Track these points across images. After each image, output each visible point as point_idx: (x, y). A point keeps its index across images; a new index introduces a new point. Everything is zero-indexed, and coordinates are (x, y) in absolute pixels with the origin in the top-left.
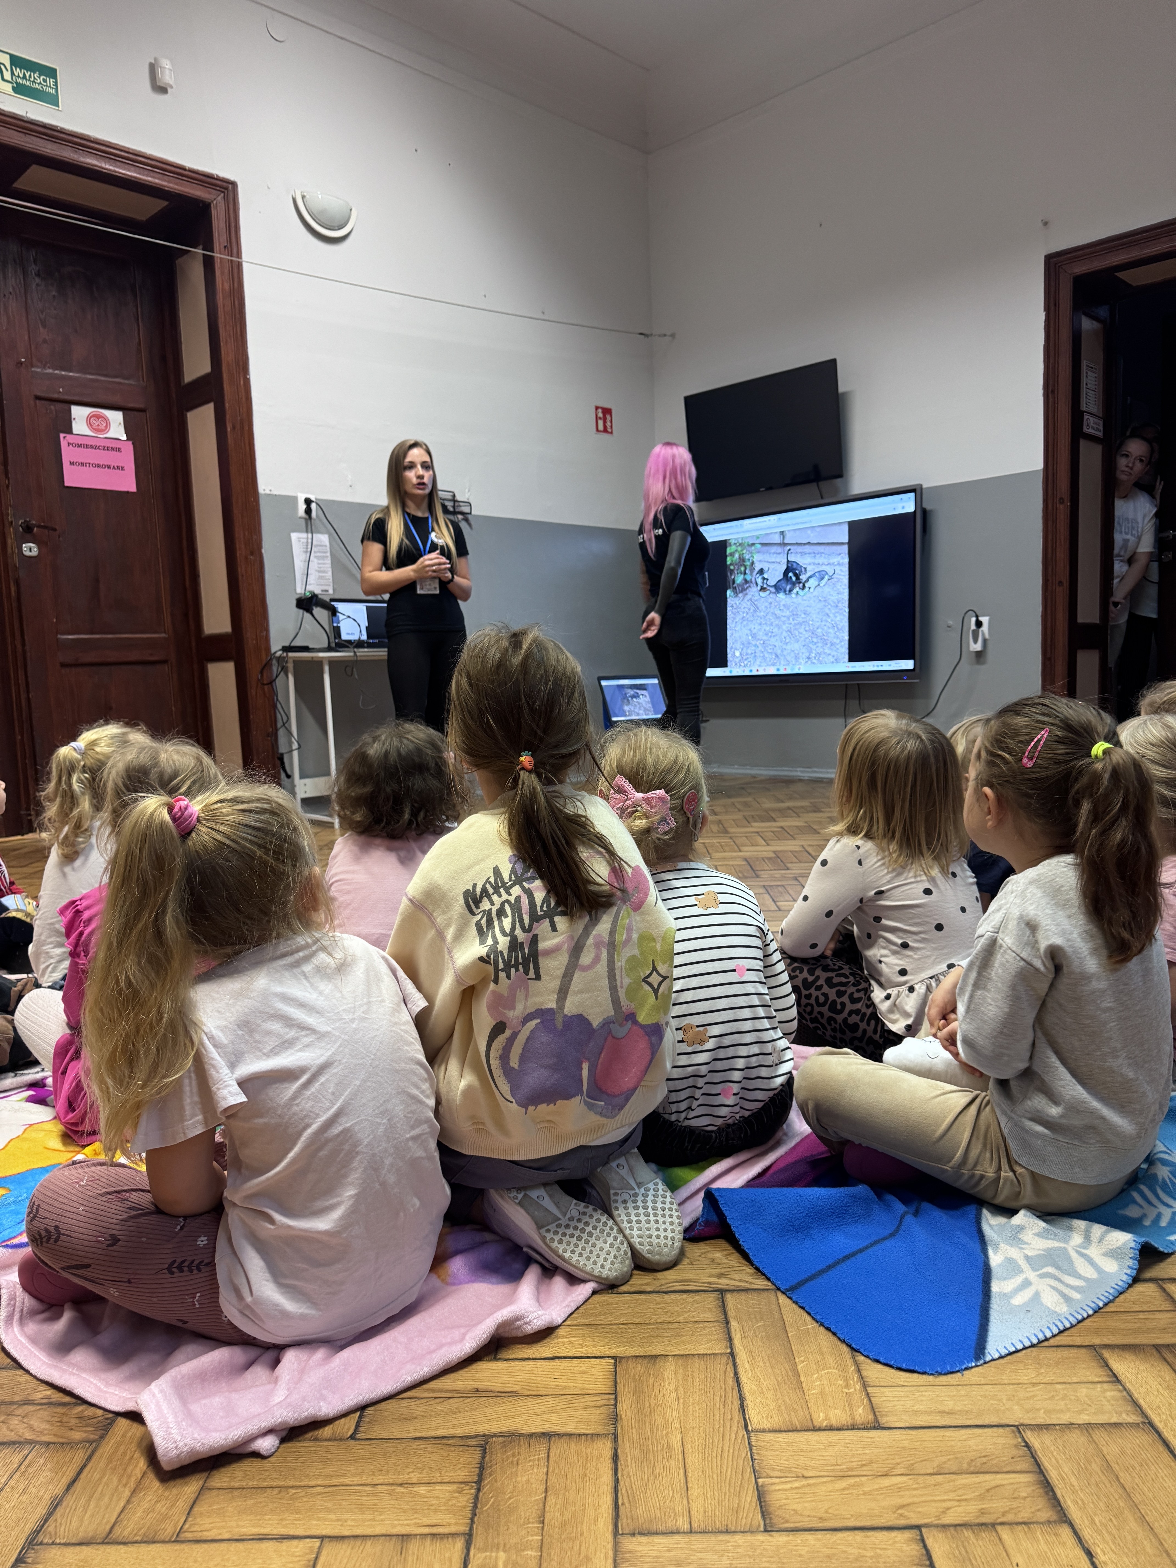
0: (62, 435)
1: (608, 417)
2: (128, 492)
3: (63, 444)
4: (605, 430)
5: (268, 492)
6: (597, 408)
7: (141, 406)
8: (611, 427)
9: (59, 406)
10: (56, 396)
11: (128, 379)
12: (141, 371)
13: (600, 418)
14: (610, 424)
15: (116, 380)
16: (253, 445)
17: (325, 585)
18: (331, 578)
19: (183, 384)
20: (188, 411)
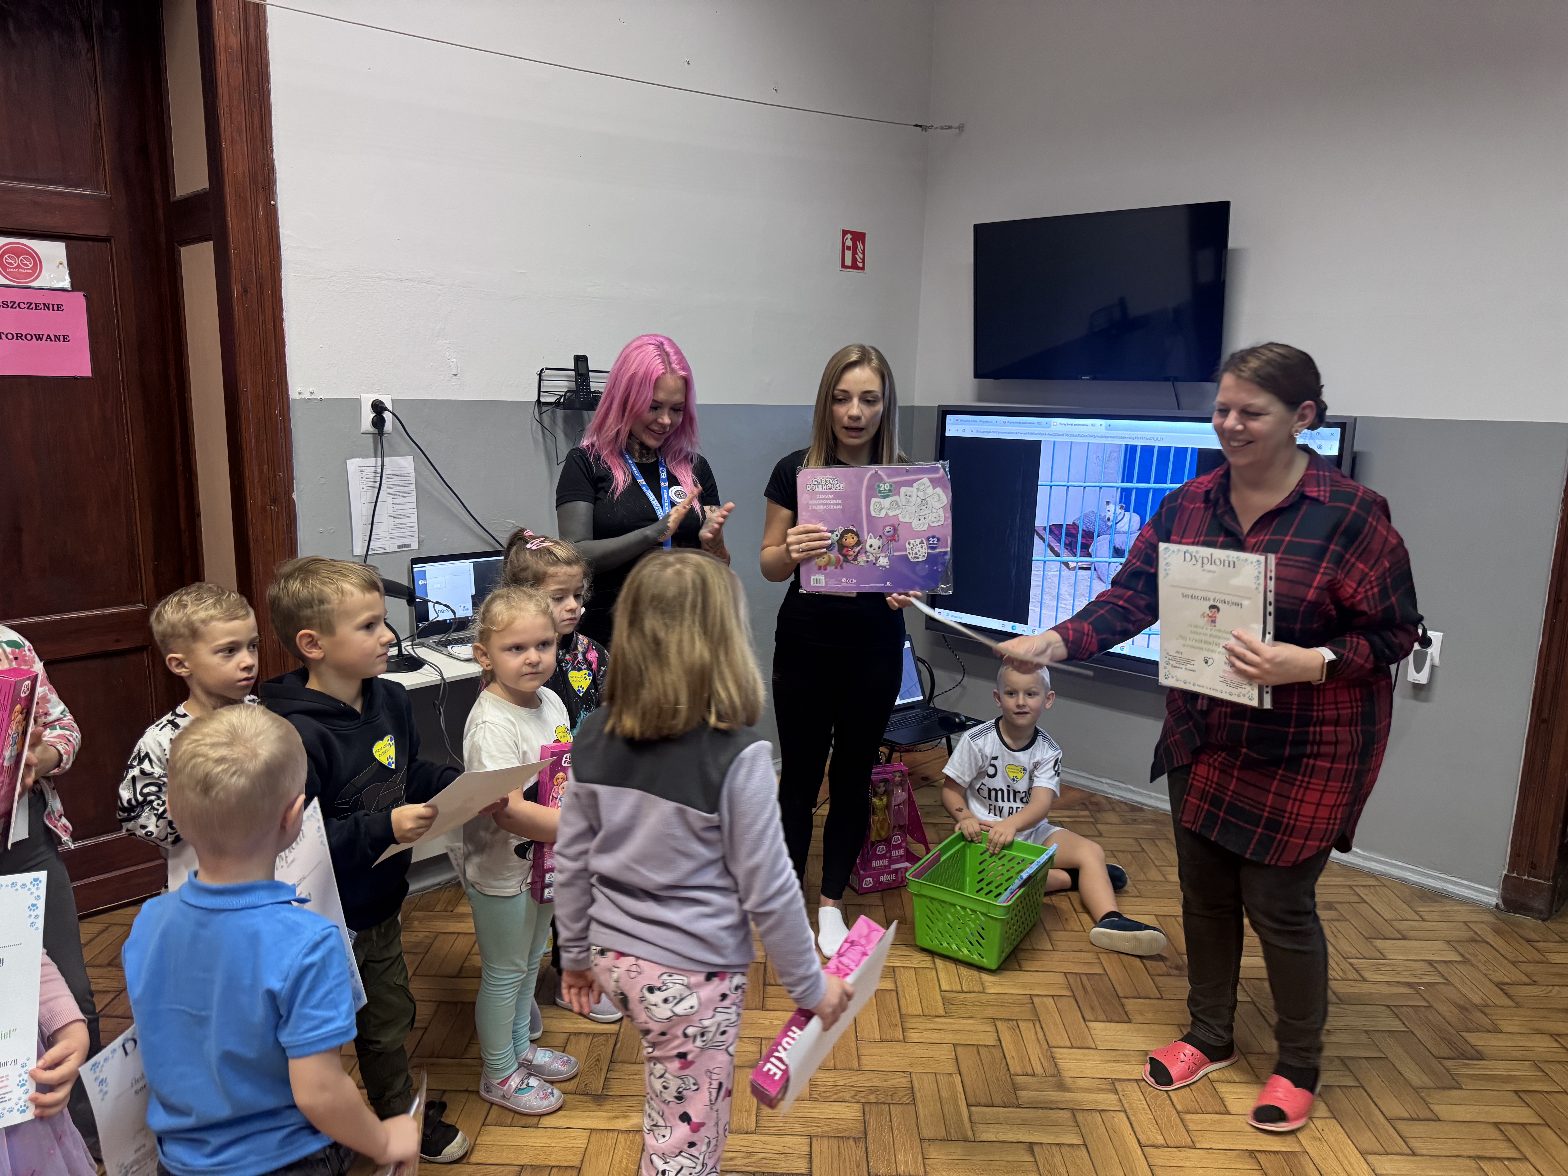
1: (860, 246)
2: (75, 378)
4: (854, 266)
5: (306, 395)
6: (845, 233)
7: (102, 231)
8: (863, 260)
11: (77, 186)
12: (101, 172)
13: (849, 248)
14: (861, 256)
15: (52, 188)
16: (282, 320)
17: (405, 537)
18: (416, 524)
19: (173, 199)
20: (181, 245)
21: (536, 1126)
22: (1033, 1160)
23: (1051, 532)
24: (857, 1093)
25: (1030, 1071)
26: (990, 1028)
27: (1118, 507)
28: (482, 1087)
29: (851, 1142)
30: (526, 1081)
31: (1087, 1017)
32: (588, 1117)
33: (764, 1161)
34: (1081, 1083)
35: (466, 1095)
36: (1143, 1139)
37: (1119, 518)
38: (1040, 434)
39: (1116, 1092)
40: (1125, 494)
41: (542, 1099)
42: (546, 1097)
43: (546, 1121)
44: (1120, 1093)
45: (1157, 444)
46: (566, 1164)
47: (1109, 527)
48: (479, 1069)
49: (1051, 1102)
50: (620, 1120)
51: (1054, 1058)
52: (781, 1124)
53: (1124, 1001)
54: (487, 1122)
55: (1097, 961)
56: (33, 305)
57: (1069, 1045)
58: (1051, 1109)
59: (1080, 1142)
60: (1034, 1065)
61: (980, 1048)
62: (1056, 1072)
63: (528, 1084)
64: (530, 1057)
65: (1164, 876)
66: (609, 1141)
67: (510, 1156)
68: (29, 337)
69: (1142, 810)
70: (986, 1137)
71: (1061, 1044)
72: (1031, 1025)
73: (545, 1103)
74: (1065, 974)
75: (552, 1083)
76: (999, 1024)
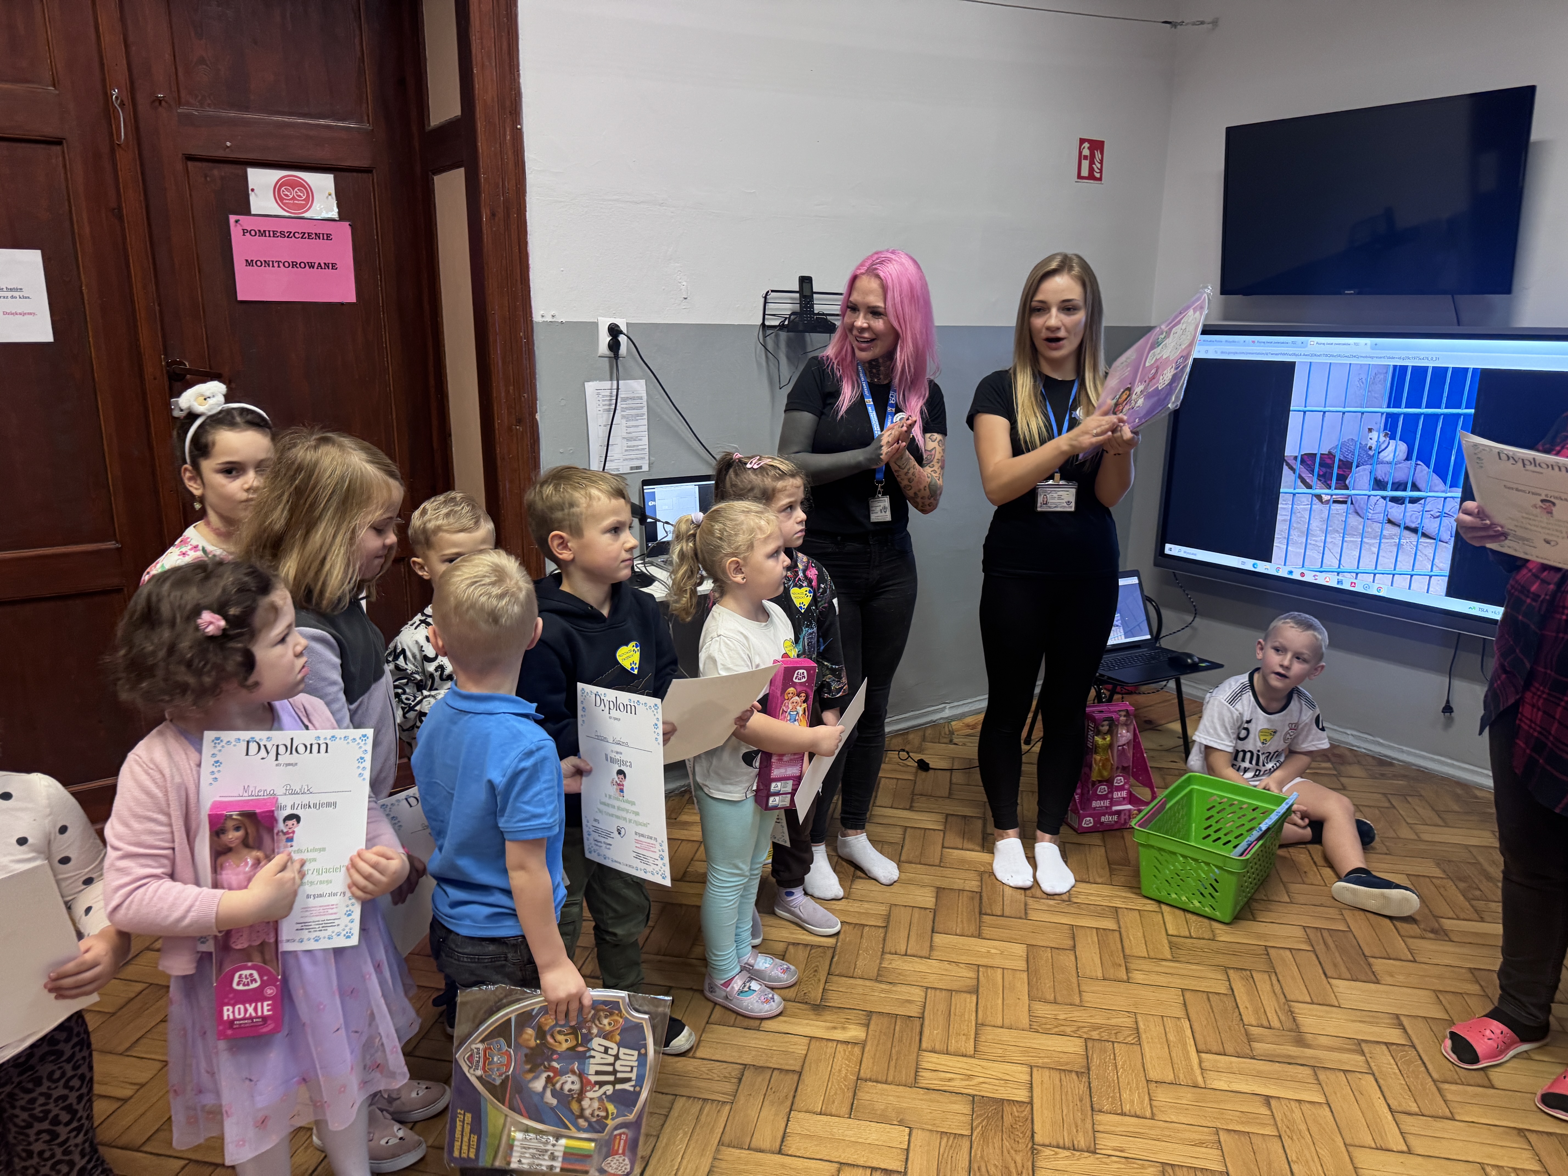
0: (232, 218)
1: (1098, 155)
2: (342, 304)
3: (235, 232)
4: (1091, 177)
5: (549, 319)
6: (1082, 141)
7: (364, 163)
8: (1101, 170)
9: (228, 169)
10: (220, 153)
11: (343, 120)
12: (364, 105)
13: (1086, 158)
14: (1099, 166)
15: (322, 122)
16: (526, 243)
17: (637, 459)
18: (647, 447)
19: (428, 129)
20: (435, 174)
21: (758, 1029)
22: (1268, 1113)
23: (1303, 462)
24: (1079, 1028)
25: (1265, 1023)
26: (1221, 976)
27: (1382, 435)
28: (707, 987)
29: (1074, 1076)
30: (748, 985)
31: (1329, 974)
32: (807, 1024)
33: (984, 1085)
34: (1323, 1041)
35: (691, 993)
36: (1394, 1104)
37: (1383, 447)
38: (1294, 354)
39: (1363, 1053)
40: (1392, 419)
41: (763, 1003)
42: (767, 1001)
43: (768, 1025)
44: (1368, 1055)
45: (1431, 365)
46: (787, 1067)
47: (1370, 456)
48: (703, 969)
49: (1290, 1056)
50: (839, 1031)
51: (1292, 1012)
52: (1000, 1051)
53: (1371, 960)
54: (711, 1020)
55: (1340, 917)
56: (306, 235)
57: (1309, 1000)
58: (1290, 1064)
59: (1322, 1100)
60: (1270, 1018)
61: (1210, 995)
62: (1295, 1027)
63: (750, 987)
64: (751, 961)
65: (1417, 834)
66: (828, 1050)
67: (733, 1054)
68: (303, 265)
69: (1391, 764)
70: (1217, 1084)
71: (1300, 999)
72: (1266, 976)
73: (766, 1007)
74: (1304, 927)
75: (772, 989)
76: (1231, 973)
